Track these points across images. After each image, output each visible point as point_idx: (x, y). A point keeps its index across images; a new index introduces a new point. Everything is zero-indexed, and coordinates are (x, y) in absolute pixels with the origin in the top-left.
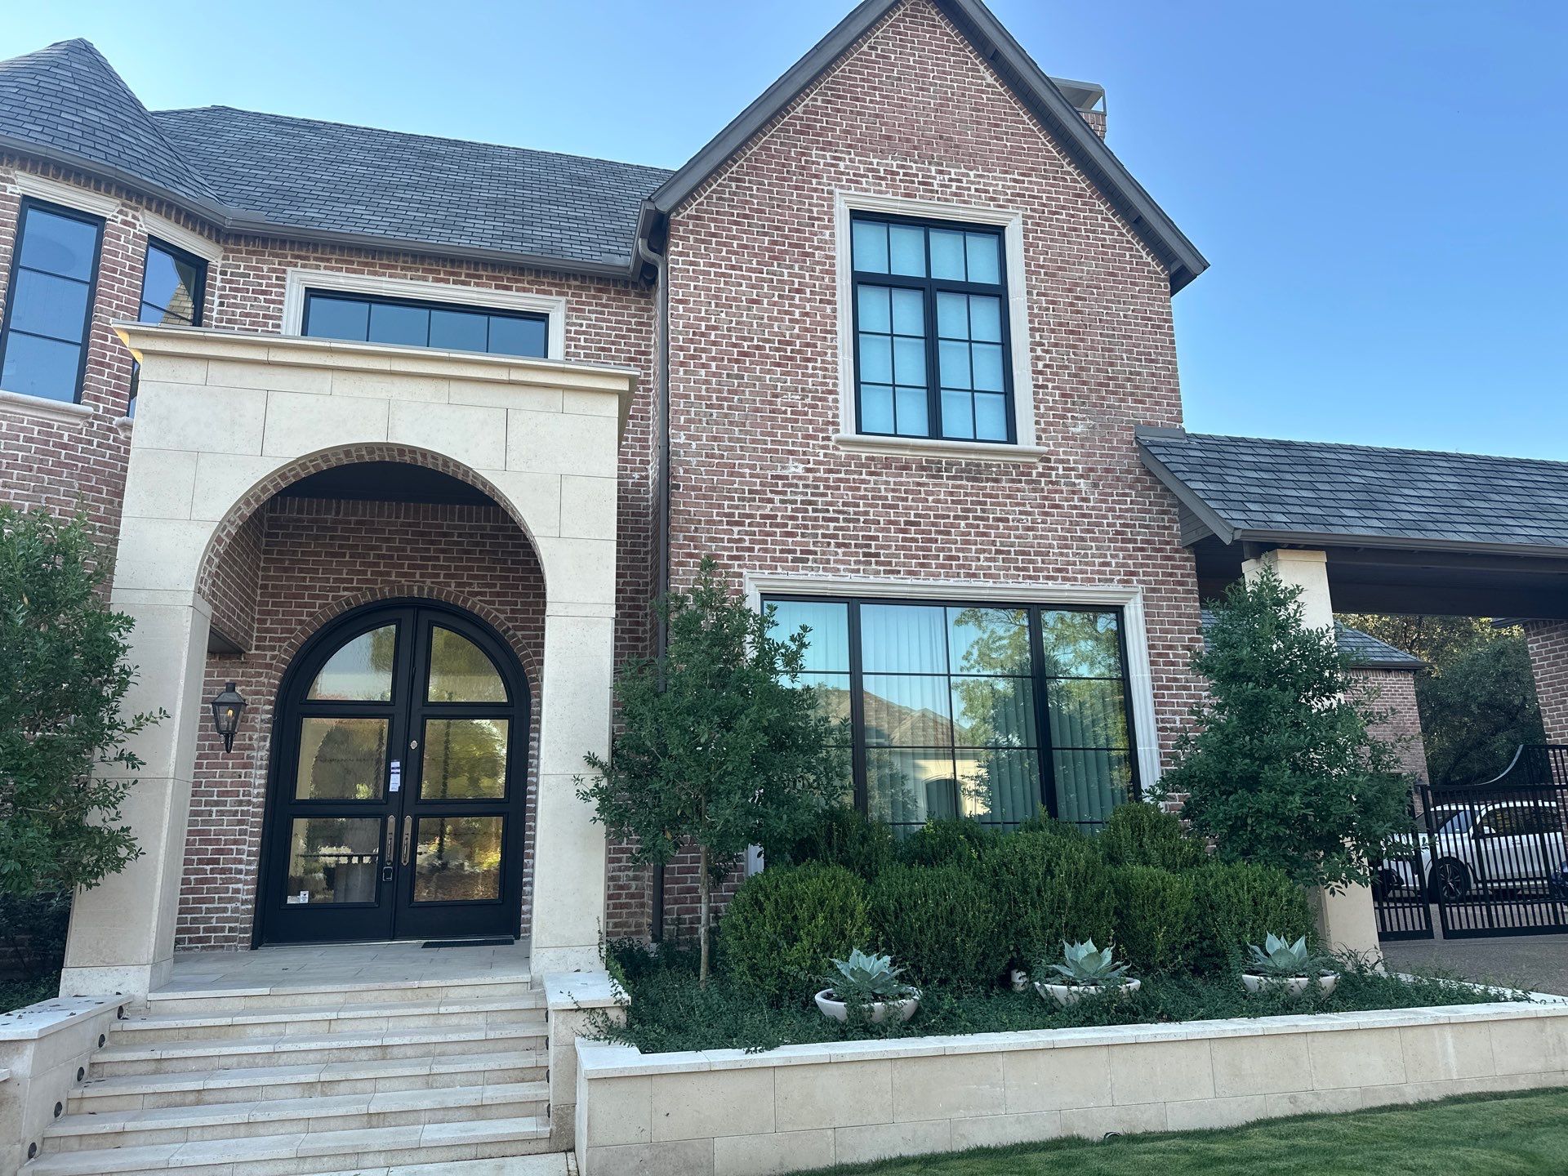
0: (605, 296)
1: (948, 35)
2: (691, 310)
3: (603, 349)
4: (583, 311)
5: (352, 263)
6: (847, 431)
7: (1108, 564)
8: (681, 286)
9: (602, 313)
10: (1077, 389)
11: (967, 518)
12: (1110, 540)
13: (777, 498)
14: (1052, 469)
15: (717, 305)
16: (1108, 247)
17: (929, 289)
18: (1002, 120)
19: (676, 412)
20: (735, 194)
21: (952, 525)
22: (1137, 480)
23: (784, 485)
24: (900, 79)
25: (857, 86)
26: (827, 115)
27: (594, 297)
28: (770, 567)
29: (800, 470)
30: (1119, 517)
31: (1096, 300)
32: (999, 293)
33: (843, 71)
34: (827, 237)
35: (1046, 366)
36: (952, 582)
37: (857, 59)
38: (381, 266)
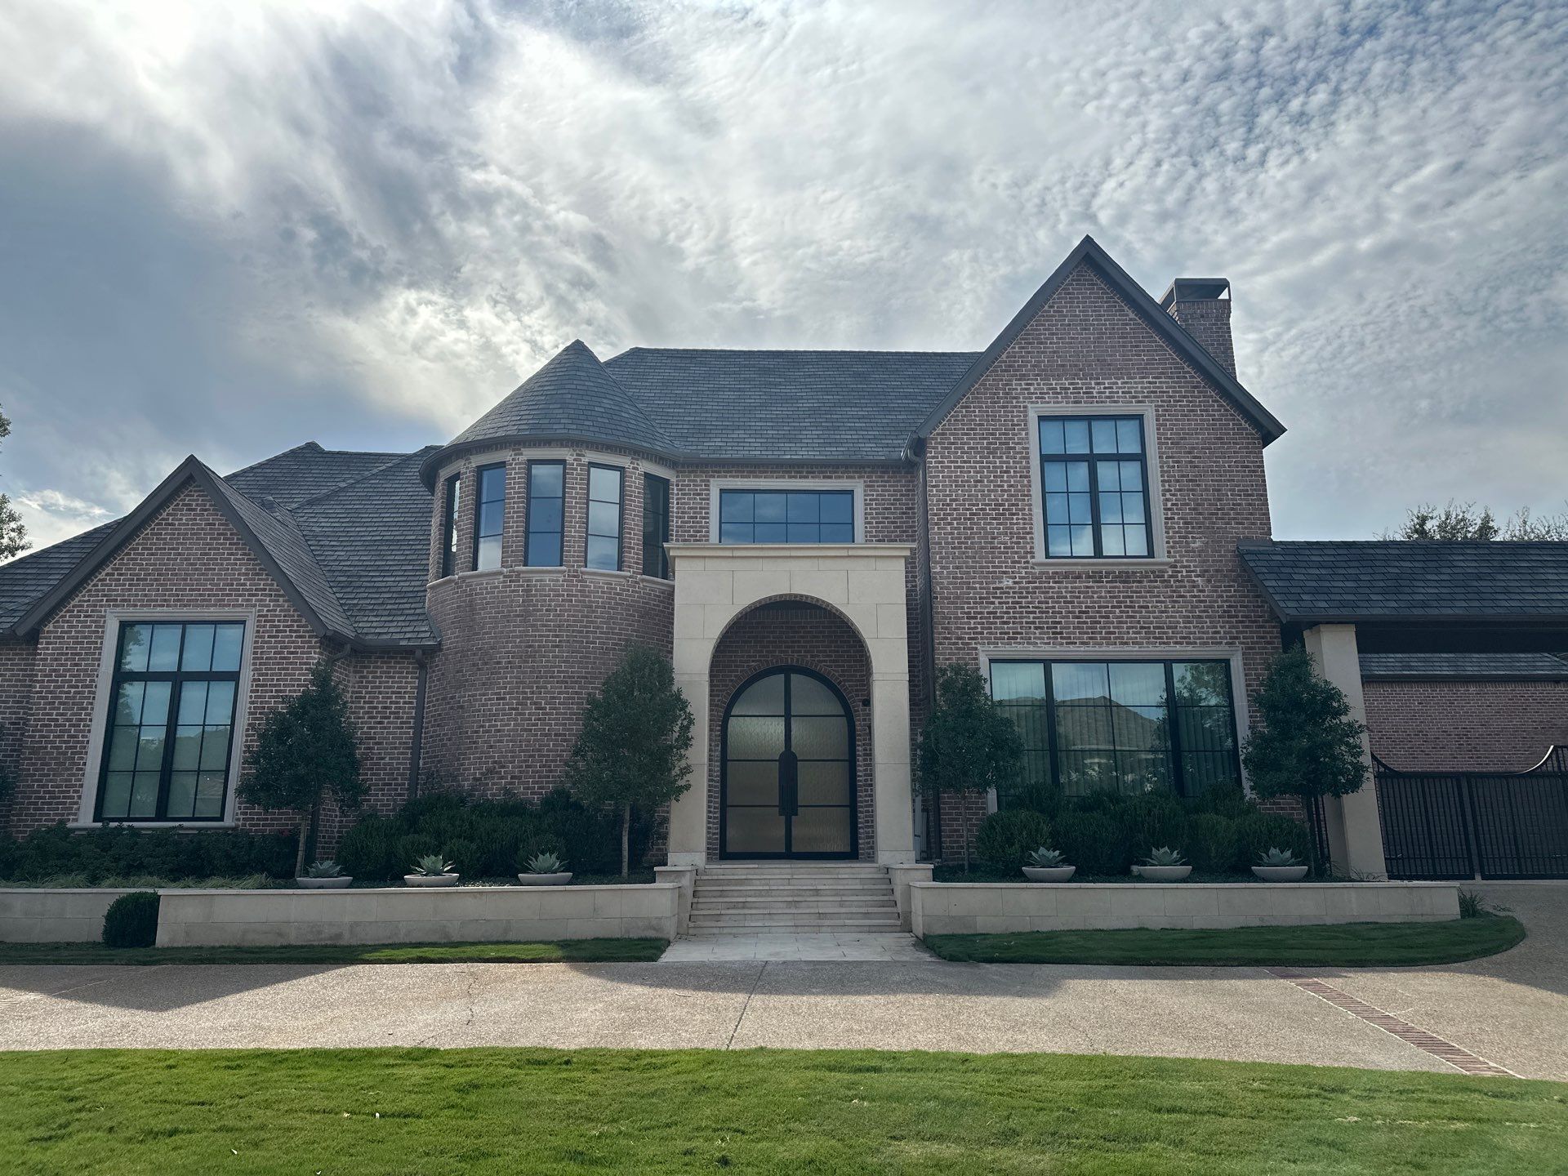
0: (886, 476)
1: (1102, 289)
2: (940, 491)
3: (886, 509)
4: (873, 486)
5: (744, 472)
6: (1040, 556)
7: (1219, 632)
8: (934, 477)
9: (885, 486)
10: (1195, 518)
11: (1121, 607)
12: (1220, 617)
13: (997, 601)
14: (1179, 572)
15: (956, 486)
16: (1217, 420)
17: (1092, 460)
18: (1140, 342)
19: (934, 553)
20: (965, 416)
21: (1111, 612)
22: (1240, 576)
23: (1001, 593)
24: (1069, 325)
25: (1040, 334)
26: (1023, 357)
27: (880, 477)
28: (994, 643)
29: (1010, 583)
30: (1226, 601)
31: (1208, 457)
32: (1141, 458)
33: (1032, 325)
34: (1024, 436)
35: (1173, 505)
36: (1111, 648)
37: (1041, 316)
38: (760, 472)
